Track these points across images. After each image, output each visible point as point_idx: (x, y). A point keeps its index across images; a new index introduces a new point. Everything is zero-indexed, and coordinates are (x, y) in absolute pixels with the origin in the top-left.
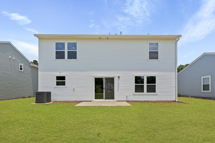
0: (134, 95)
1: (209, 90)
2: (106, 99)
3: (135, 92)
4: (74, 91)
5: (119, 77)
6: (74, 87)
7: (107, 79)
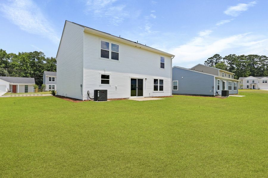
0: (153, 92)
1: (177, 89)
2: (138, 96)
3: (154, 90)
4: (116, 90)
5: (146, 79)
6: (116, 86)
7: (139, 80)
